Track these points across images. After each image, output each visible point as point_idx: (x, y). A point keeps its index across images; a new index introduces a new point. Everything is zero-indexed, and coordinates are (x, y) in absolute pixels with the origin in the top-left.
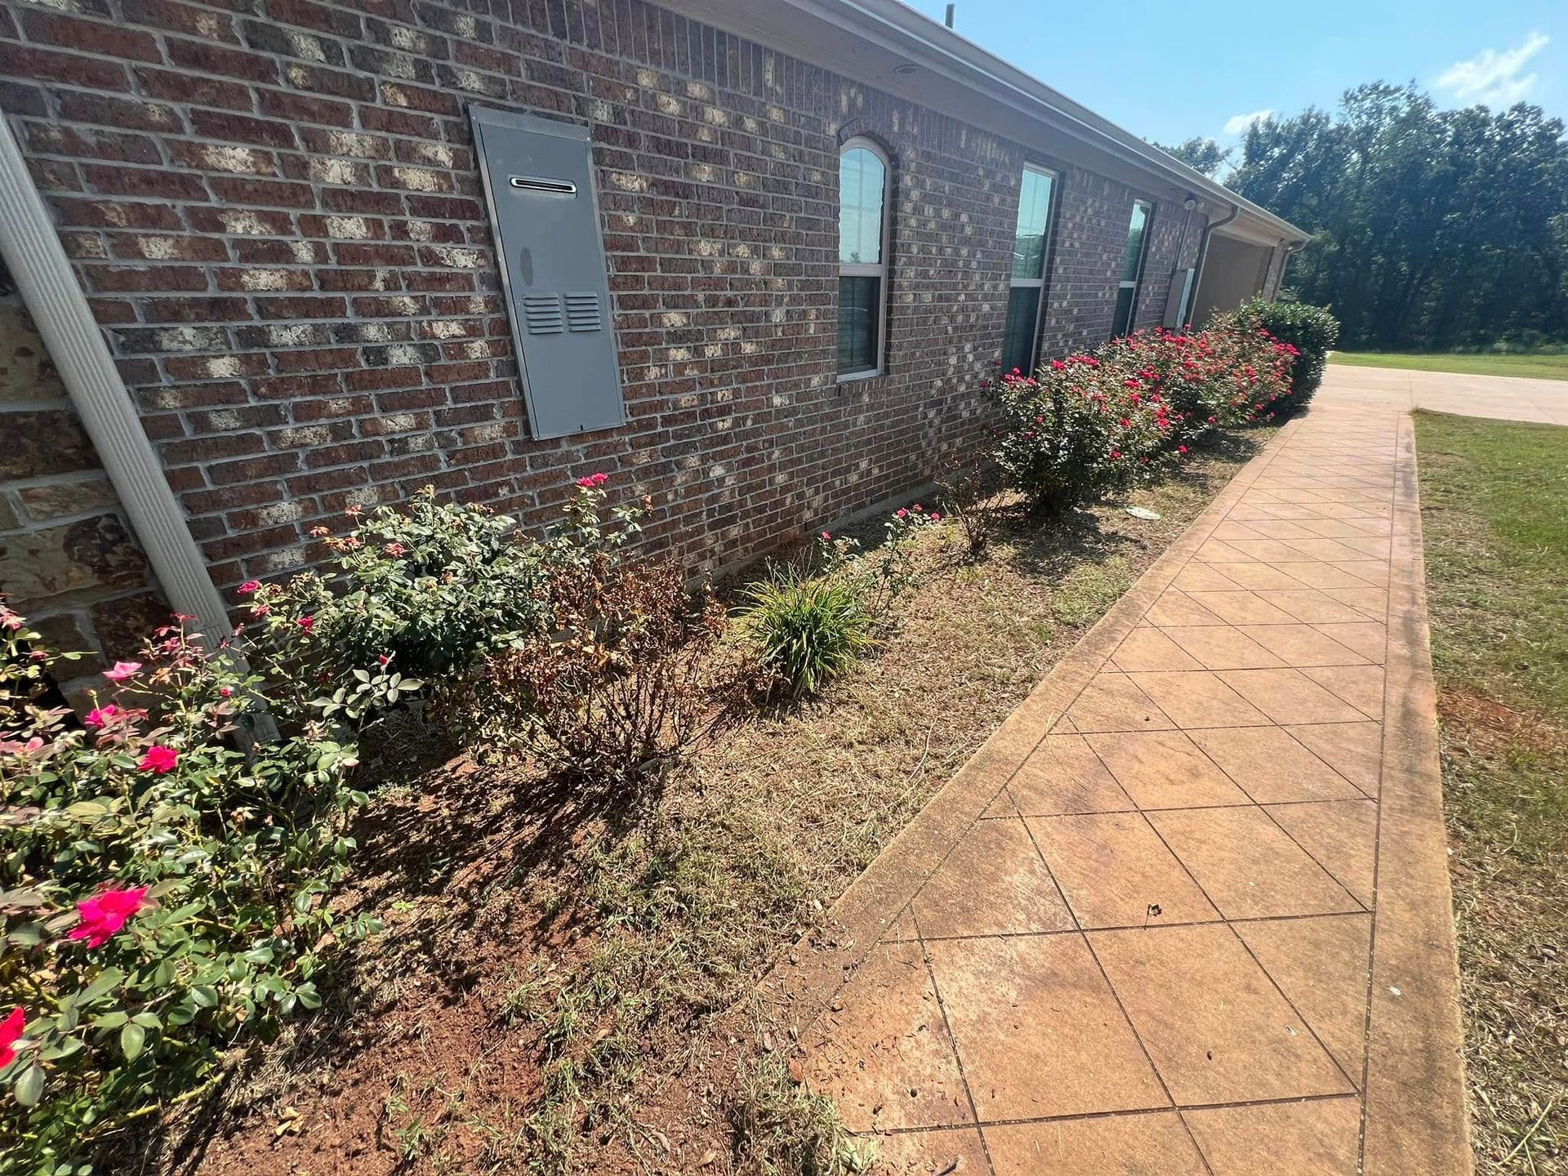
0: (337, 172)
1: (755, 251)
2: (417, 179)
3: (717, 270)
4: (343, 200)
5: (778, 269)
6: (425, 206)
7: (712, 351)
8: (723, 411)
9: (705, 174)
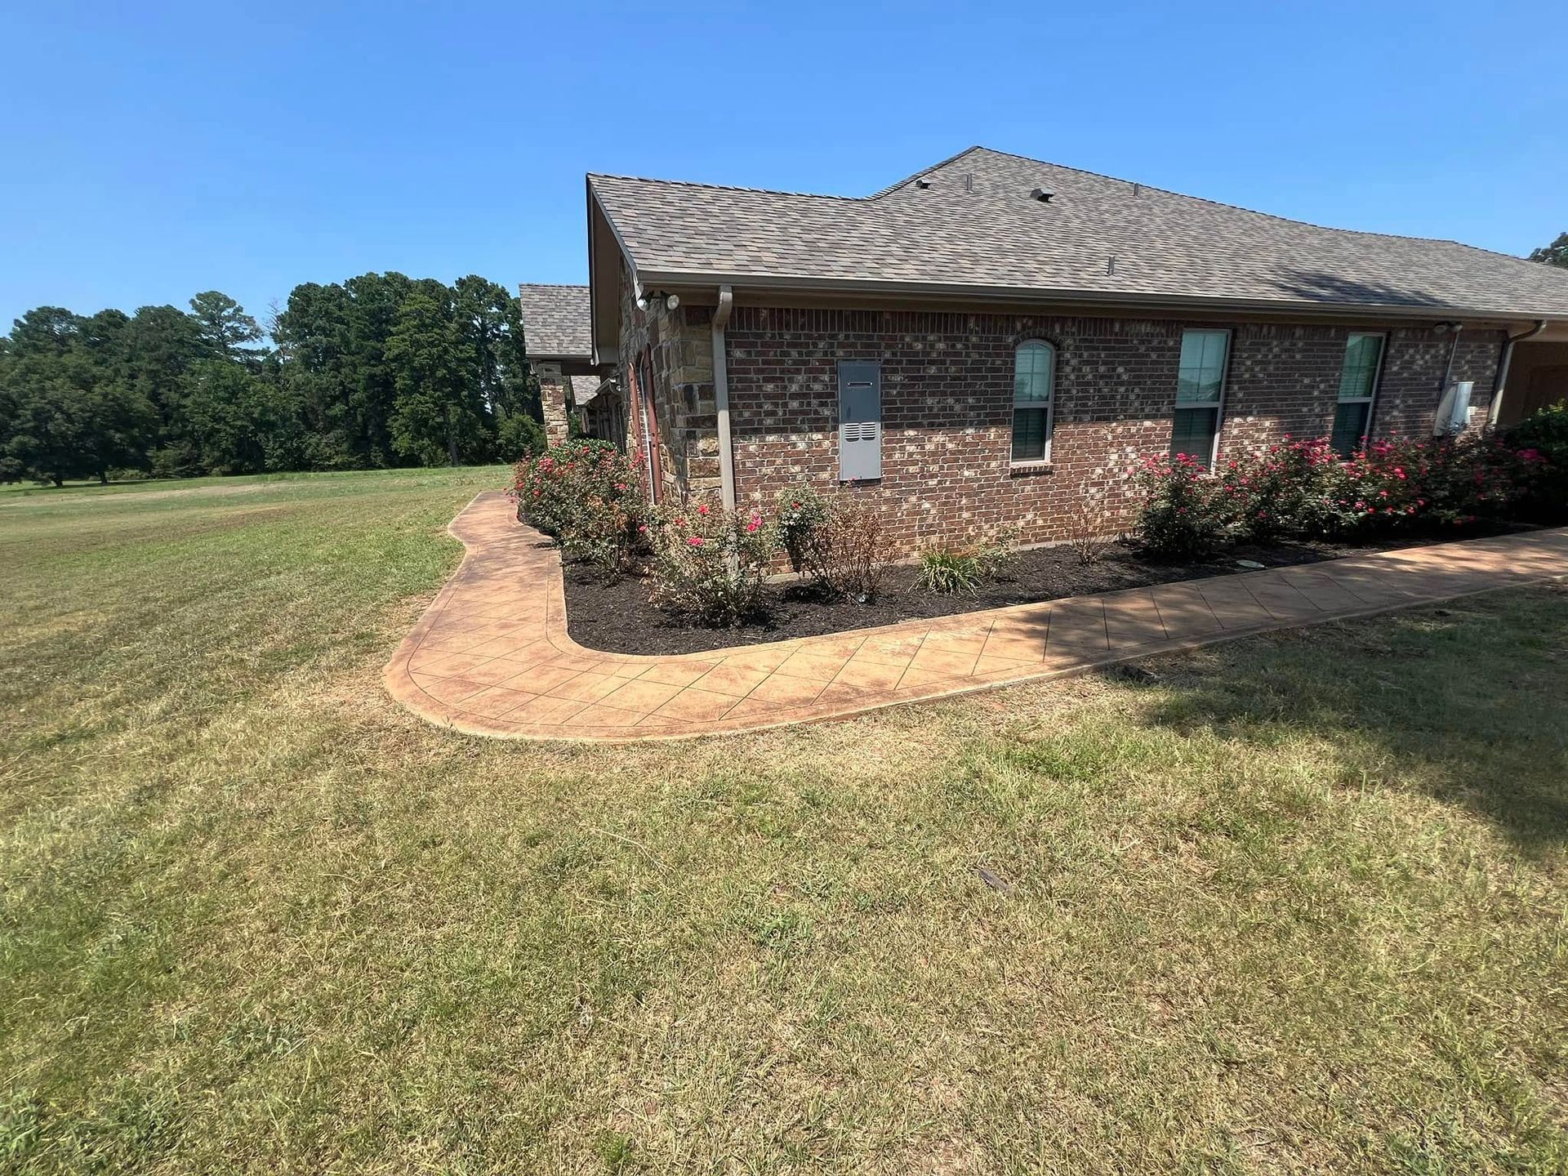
0: (794, 388)
1: (957, 401)
2: (817, 387)
3: (935, 410)
4: (794, 396)
5: (972, 408)
6: (818, 395)
7: (929, 447)
8: (932, 476)
9: (933, 370)
